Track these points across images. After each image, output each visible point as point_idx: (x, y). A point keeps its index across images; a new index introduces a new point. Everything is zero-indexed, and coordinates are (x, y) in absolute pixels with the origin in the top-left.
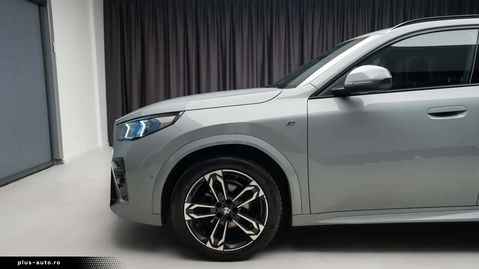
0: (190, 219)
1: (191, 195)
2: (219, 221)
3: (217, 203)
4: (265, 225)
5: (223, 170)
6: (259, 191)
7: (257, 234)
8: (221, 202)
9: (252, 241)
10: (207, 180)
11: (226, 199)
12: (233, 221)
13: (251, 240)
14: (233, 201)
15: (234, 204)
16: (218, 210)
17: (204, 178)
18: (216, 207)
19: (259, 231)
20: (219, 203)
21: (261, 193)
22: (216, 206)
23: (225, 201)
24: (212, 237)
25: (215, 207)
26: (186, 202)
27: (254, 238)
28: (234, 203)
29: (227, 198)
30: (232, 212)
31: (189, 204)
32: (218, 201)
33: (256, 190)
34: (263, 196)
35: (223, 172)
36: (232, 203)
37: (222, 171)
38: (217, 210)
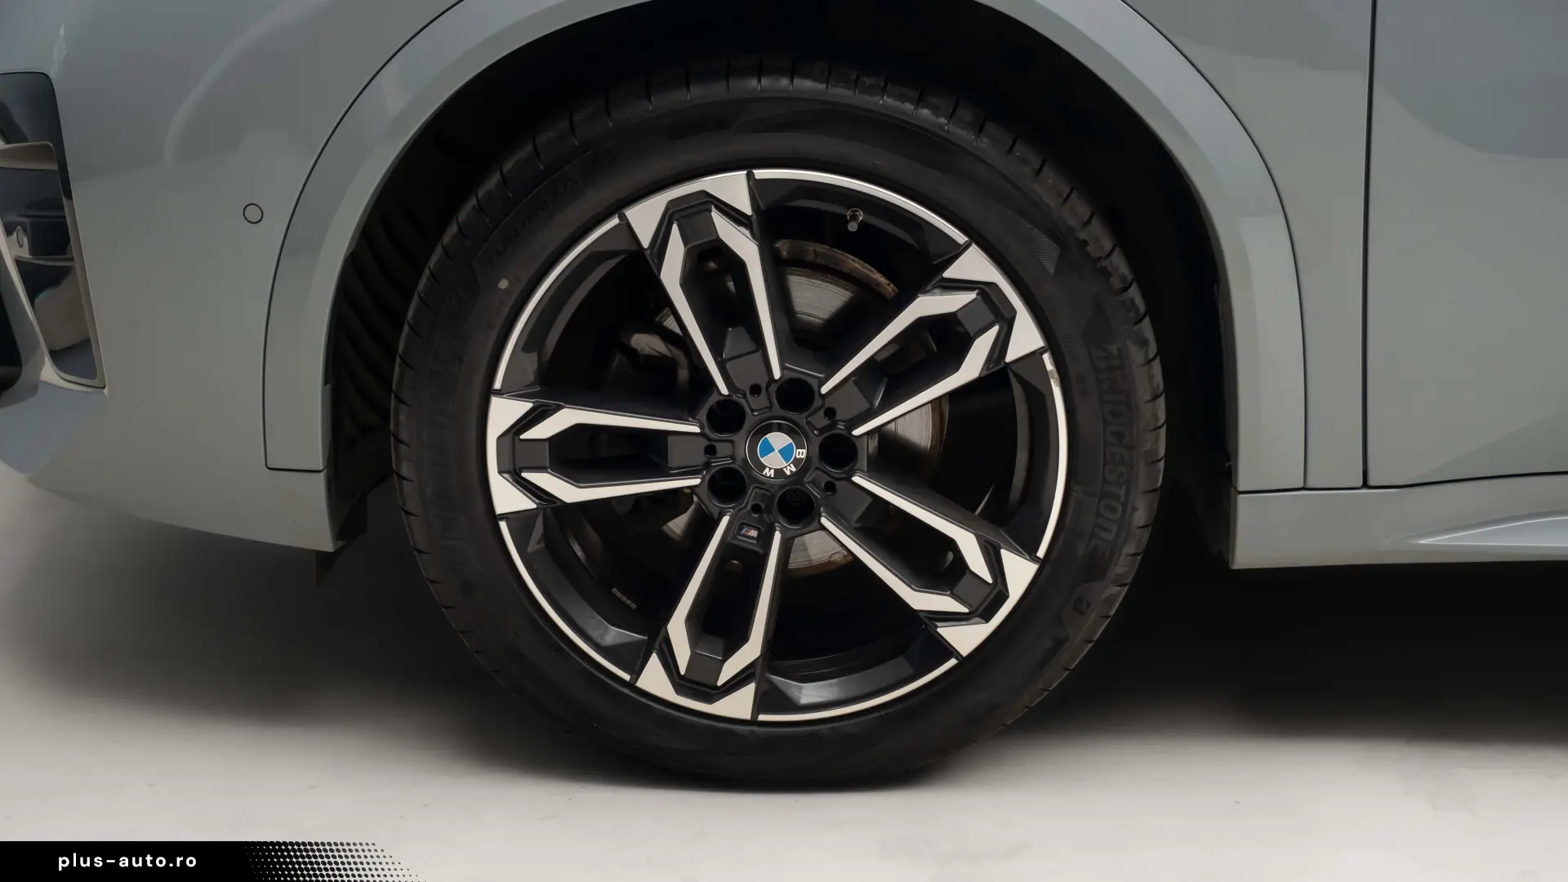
0: (525, 503)
1: (531, 342)
2: (725, 520)
3: (712, 400)
4: (1041, 553)
5: (761, 174)
6: (1007, 321)
7: (987, 617)
8: (744, 396)
9: (953, 662)
10: (646, 243)
11: (777, 374)
12: (823, 528)
13: (947, 651)
14: (825, 390)
15: (830, 413)
16: (723, 449)
17: (626, 227)
18: (707, 431)
19: (1003, 596)
20: (726, 404)
21: (1026, 338)
22: (705, 422)
23: (773, 388)
24: (677, 629)
25: (701, 427)
26: (499, 393)
27: (966, 638)
28: (829, 403)
29: (783, 368)
30: (816, 463)
31: (522, 407)
32: (724, 390)
33: (992, 318)
34: (1035, 355)
35: (756, 187)
36: (817, 402)
37: (750, 176)
38: (710, 450)
